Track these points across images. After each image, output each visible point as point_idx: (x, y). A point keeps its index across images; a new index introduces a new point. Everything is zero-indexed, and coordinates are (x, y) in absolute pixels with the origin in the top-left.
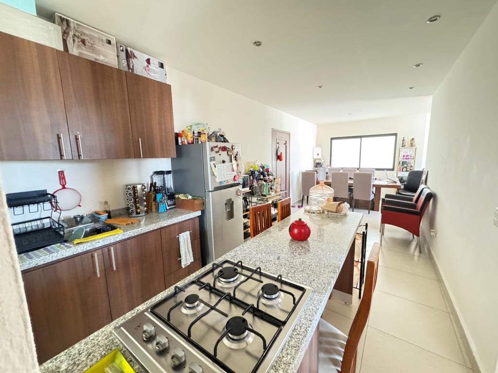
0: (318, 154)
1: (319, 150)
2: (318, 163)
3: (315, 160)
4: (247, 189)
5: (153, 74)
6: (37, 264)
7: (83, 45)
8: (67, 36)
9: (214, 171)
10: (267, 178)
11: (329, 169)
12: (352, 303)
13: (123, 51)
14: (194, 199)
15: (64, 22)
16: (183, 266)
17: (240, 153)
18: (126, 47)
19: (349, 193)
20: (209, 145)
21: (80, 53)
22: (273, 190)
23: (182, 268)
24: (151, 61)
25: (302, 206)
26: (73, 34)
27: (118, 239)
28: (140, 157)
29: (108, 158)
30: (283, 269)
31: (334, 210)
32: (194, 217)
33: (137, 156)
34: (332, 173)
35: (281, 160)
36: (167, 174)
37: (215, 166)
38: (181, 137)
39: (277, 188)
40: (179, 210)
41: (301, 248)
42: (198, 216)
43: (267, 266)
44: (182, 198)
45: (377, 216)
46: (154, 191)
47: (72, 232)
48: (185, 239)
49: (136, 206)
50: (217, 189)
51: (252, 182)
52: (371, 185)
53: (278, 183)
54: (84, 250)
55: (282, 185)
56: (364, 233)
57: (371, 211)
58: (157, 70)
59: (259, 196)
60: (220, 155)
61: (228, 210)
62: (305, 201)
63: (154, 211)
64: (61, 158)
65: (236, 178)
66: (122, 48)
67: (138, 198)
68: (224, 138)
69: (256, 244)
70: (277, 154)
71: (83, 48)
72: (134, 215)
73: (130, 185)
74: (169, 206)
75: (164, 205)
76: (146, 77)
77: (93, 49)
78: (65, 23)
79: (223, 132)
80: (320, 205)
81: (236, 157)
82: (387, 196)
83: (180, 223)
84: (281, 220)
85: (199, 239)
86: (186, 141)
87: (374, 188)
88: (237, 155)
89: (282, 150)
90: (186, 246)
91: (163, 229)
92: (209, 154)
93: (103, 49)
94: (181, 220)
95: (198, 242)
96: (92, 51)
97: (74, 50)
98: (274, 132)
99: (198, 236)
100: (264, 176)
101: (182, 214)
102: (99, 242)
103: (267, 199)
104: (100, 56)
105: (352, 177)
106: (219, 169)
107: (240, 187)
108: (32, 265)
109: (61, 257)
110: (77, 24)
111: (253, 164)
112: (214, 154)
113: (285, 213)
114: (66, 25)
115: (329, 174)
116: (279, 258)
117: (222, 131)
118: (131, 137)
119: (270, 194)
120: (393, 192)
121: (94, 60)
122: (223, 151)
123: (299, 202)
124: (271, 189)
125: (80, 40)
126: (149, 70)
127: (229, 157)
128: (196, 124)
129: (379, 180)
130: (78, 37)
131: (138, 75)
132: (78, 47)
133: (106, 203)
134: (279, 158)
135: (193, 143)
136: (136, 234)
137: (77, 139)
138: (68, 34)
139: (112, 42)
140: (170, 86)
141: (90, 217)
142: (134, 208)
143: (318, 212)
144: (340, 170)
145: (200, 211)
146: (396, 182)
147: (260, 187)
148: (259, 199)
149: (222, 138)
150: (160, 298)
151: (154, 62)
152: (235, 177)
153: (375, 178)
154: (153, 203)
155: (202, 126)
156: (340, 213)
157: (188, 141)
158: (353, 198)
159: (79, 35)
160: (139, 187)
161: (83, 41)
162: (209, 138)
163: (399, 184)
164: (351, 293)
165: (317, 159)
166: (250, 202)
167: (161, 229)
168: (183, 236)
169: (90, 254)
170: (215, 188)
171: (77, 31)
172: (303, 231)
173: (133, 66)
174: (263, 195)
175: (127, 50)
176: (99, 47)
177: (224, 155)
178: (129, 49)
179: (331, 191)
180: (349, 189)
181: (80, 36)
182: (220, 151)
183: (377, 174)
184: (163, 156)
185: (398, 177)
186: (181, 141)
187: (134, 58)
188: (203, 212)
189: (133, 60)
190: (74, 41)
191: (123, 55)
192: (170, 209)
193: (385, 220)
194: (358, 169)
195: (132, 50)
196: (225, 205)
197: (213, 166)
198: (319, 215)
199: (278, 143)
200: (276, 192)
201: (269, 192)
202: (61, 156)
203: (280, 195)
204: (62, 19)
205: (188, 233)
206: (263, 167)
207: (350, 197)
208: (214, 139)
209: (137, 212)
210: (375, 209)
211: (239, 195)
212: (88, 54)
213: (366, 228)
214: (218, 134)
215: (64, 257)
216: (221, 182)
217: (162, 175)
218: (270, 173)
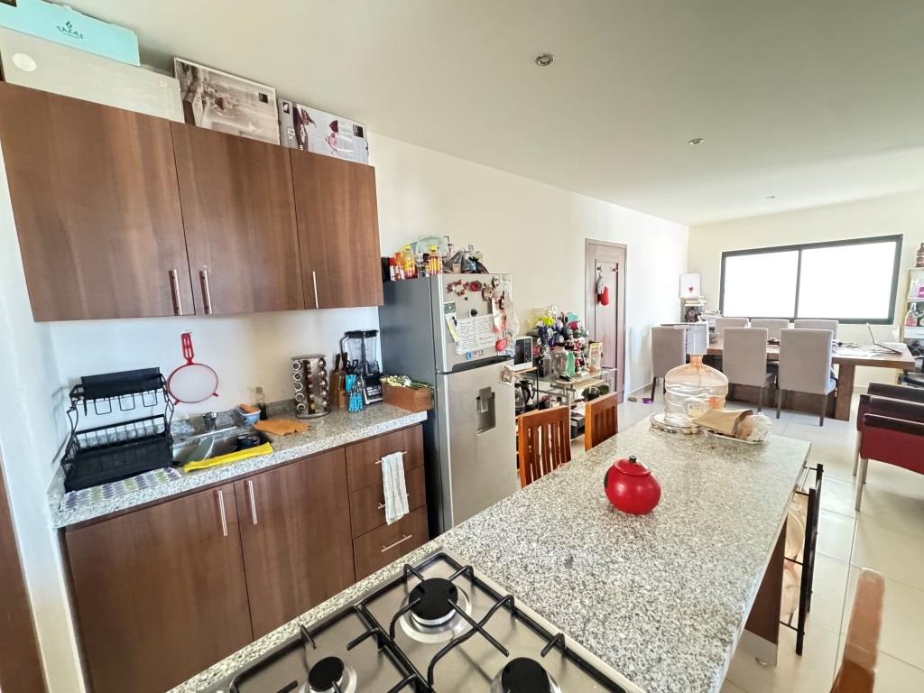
0: (691, 289)
1: (693, 280)
2: (692, 308)
3: (684, 301)
4: (529, 366)
5: (343, 150)
6: (117, 508)
7: (219, 109)
8: (194, 97)
9: (452, 332)
10: (572, 341)
11: (717, 320)
12: (776, 665)
13: (288, 112)
14: (414, 388)
15: (190, 71)
16: (389, 522)
17: (510, 295)
18: (294, 103)
19: (770, 375)
20: (442, 281)
21: (214, 124)
22: (585, 367)
23: (386, 523)
24: (339, 125)
25: (652, 399)
26: (202, 90)
27: (263, 466)
28: (315, 308)
29: (257, 310)
30: (576, 603)
31: (729, 431)
32: (411, 423)
33: (309, 305)
34: (726, 330)
35: (605, 303)
36: (367, 337)
37: (456, 323)
38: (395, 265)
39: (593, 362)
40: (388, 407)
41: (632, 537)
42: (422, 423)
43: (537, 585)
44: (394, 385)
45: (847, 434)
46: (343, 369)
47: (198, 443)
48: (393, 467)
49: (309, 398)
50: (458, 368)
51: (541, 349)
52: (826, 361)
53: (597, 353)
54: (201, 485)
55: (606, 355)
56: (812, 491)
57: (826, 420)
58: (350, 140)
59: (554, 378)
60: (466, 299)
61: (483, 411)
62: (659, 391)
63: (342, 406)
64: (176, 313)
65: (501, 346)
66: (286, 106)
67: (311, 383)
68: (478, 264)
69: (522, 509)
70: (596, 290)
71: (220, 114)
72: (306, 413)
73: (298, 359)
74: (369, 397)
75: (360, 397)
76: (330, 155)
77: (236, 114)
78: (189, 73)
79: (477, 252)
80: (690, 411)
81: (500, 301)
82: (874, 388)
83: (384, 434)
84: (593, 446)
85: (423, 468)
86: (402, 272)
87: (837, 367)
88: (503, 297)
89: (608, 283)
90: (395, 483)
91: (351, 447)
92: (442, 298)
93: (254, 112)
94: (385, 430)
95: (419, 473)
96: (234, 117)
97: (204, 120)
98: (591, 246)
99: (421, 461)
100: (566, 338)
101: (390, 416)
102: (227, 470)
103: (572, 385)
104: (248, 126)
105: (776, 340)
106: (463, 328)
107: (510, 364)
108: (110, 510)
109: (159, 496)
110: (210, 73)
111: (543, 313)
112: (453, 298)
113: (602, 428)
114: (191, 78)
115: (717, 333)
116: (569, 562)
117: (475, 250)
118: (298, 270)
119: (579, 376)
120: (889, 377)
121: (237, 134)
122: (473, 290)
123: (646, 389)
124: (582, 363)
125: (213, 101)
126: (335, 142)
127: (485, 303)
128: (425, 239)
129: (849, 346)
130: (211, 96)
131: (315, 154)
132: (212, 112)
133: (259, 390)
134: (601, 298)
135: (415, 276)
136: (296, 456)
137: (202, 278)
138: (194, 92)
139: (269, 98)
140: (373, 168)
141: (232, 416)
142: (305, 402)
143: (685, 431)
144: (744, 323)
145: (425, 412)
146: (898, 353)
147: (558, 360)
148: (554, 384)
149: (473, 265)
150: (272, 646)
151: (346, 126)
152: (497, 343)
153: (837, 341)
154: (342, 392)
155: (436, 241)
156: (745, 439)
157: (405, 273)
158: (777, 387)
159: (213, 91)
160: (314, 363)
161: (220, 103)
162: (448, 266)
163: (907, 357)
164: (774, 640)
165: (689, 299)
166: (534, 390)
167: (345, 446)
168: (389, 462)
169: (211, 491)
170: (454, 367)
171: (209, 85)
172: (639, 488)
173: (306, 138)
174: (562, 378)
175: (295, 110)
176: (247, 109)
177: (475, 299)
178: (299, 107)
179: (720, 378)
180: (768, 366)
181: (214, 94)
182: (466, 291)
183: (843, 332)
184: (359, 304)
185: (906, 341)
186: (395, 271)
187: (307, 124)
188: (431, 413)
189: (306, 126)
190: (204, 103)
191: (289, 119)
192: (371, 403)
193: (868, 450)
194: (792, 320)
195: (304, 108)
196: (476, 401)
197: (451, 323)
198: (688, 438)
199: (599, 269)
200: (592, 371)
201: (576, 370)
202: (176, 309)
203: (601, 378)
204: (185, 68)
205: (399, 455)
206: (564, 320)
207: (772, 385)
208: (457, 268)
209: (310, 408)
210: (837, 414)
211: (507, 380)
212: (229, 123)
213: (819, 477)
214: (467, 257)
215: (164, 496)
216: (468, 355)
217: (360, 340)
218: (580, 332)
